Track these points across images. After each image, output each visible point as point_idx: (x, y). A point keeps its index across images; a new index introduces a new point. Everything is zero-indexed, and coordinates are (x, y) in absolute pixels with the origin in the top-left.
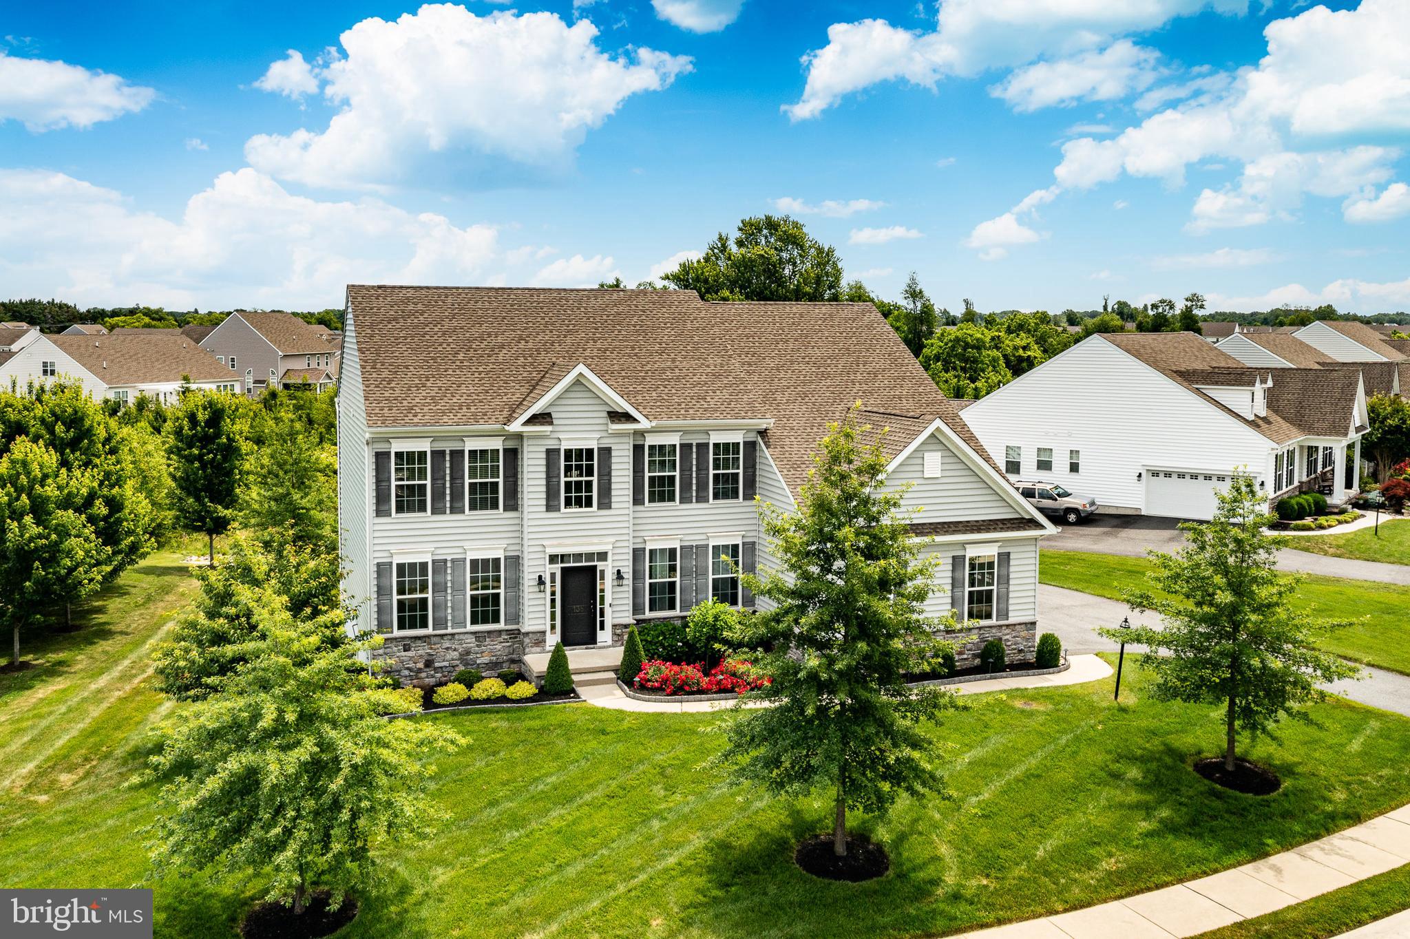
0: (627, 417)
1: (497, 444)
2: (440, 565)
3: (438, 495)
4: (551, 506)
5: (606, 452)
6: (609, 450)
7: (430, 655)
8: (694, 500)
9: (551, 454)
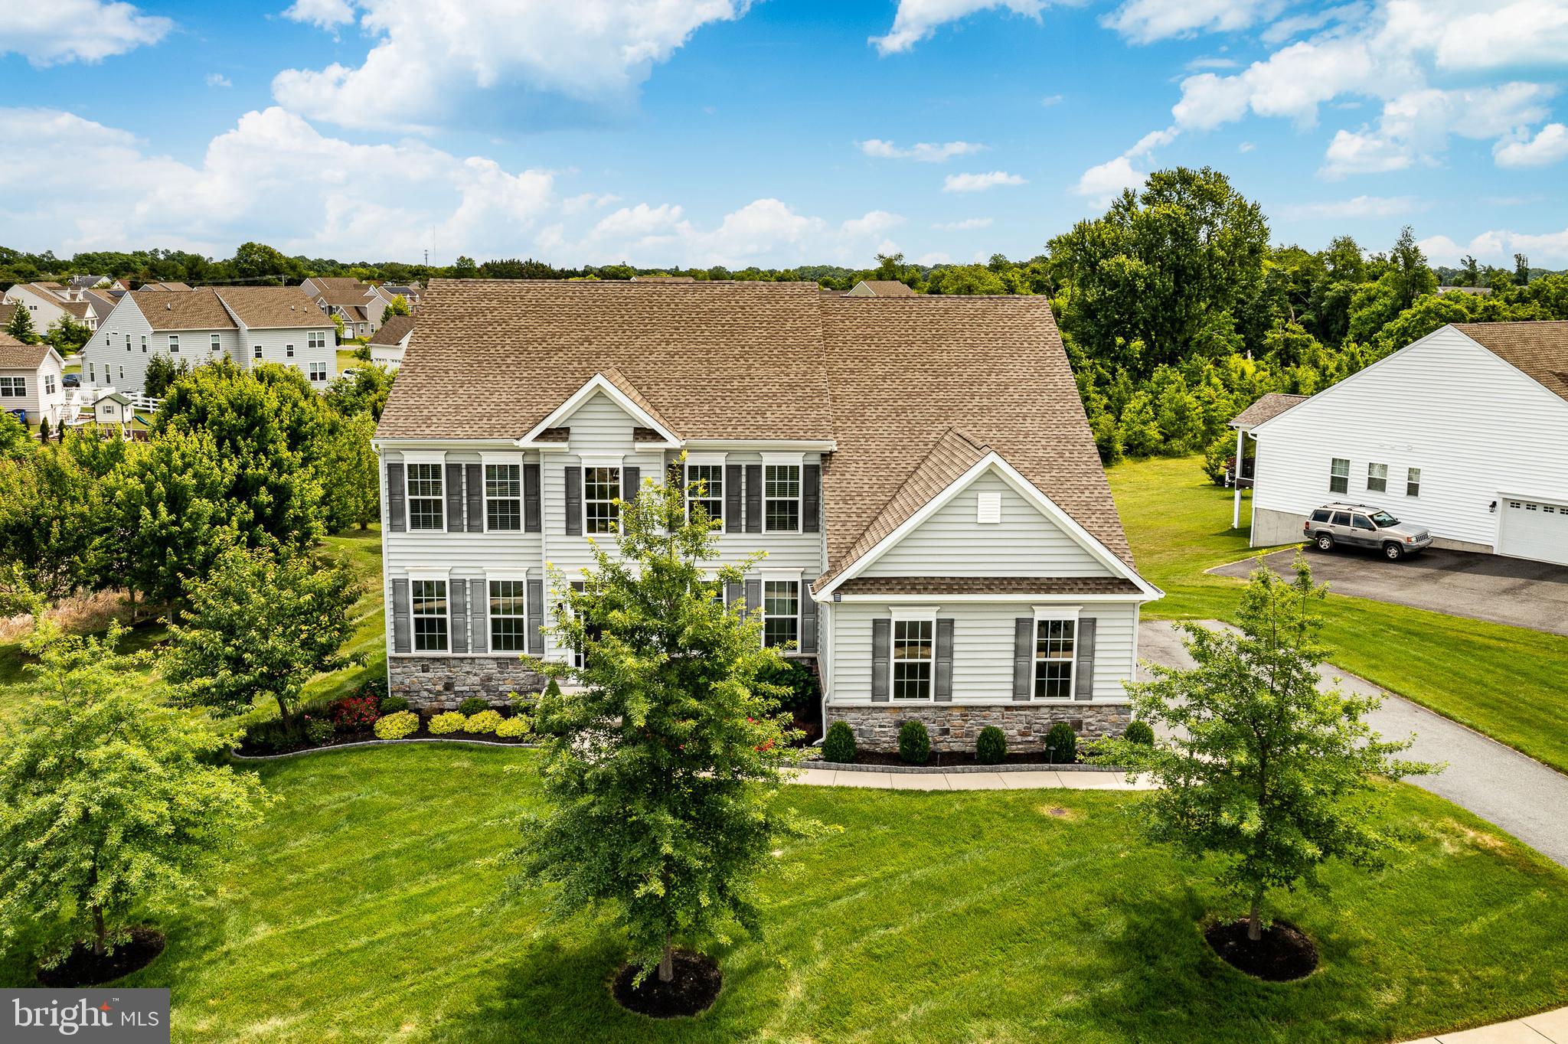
0: (654, 435)
1: (517, 459)
2: (458, 586)
3: (455, 512)
4: (572, 528)
5: (632, 474)
6: (636, 471)
7: (449, 678)
8: (744, 529)
9: (571, 473)
